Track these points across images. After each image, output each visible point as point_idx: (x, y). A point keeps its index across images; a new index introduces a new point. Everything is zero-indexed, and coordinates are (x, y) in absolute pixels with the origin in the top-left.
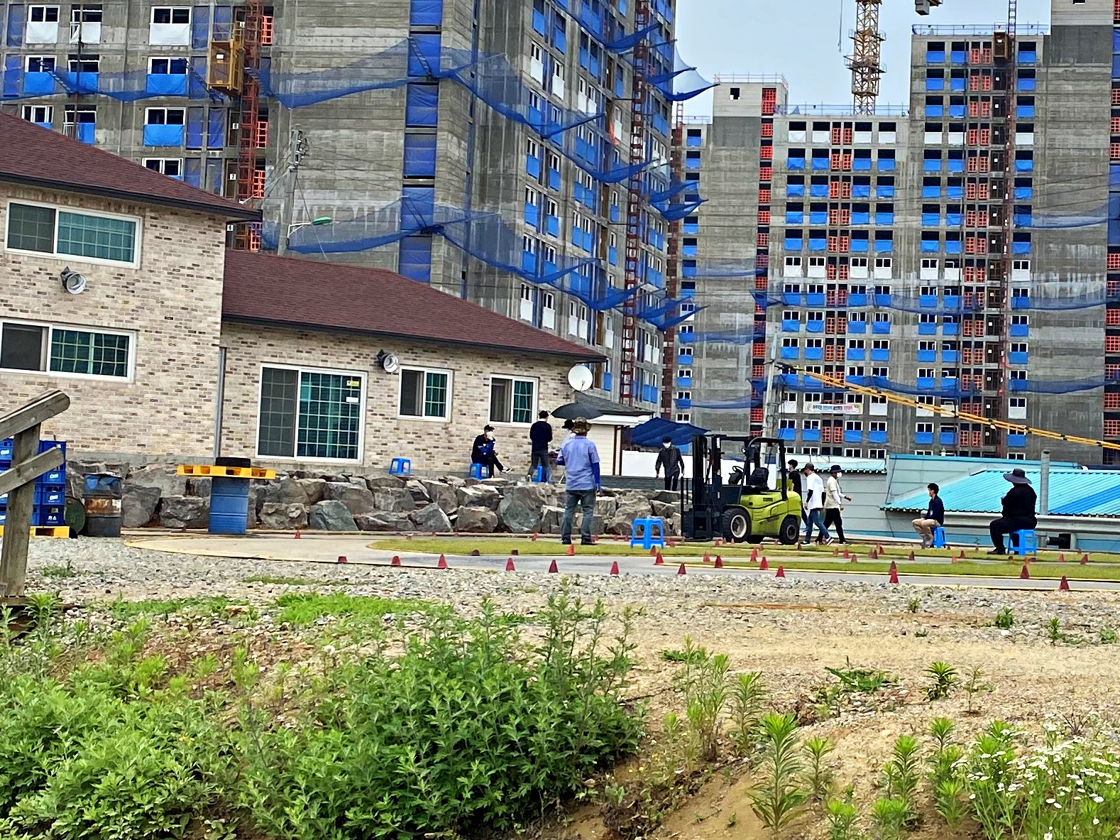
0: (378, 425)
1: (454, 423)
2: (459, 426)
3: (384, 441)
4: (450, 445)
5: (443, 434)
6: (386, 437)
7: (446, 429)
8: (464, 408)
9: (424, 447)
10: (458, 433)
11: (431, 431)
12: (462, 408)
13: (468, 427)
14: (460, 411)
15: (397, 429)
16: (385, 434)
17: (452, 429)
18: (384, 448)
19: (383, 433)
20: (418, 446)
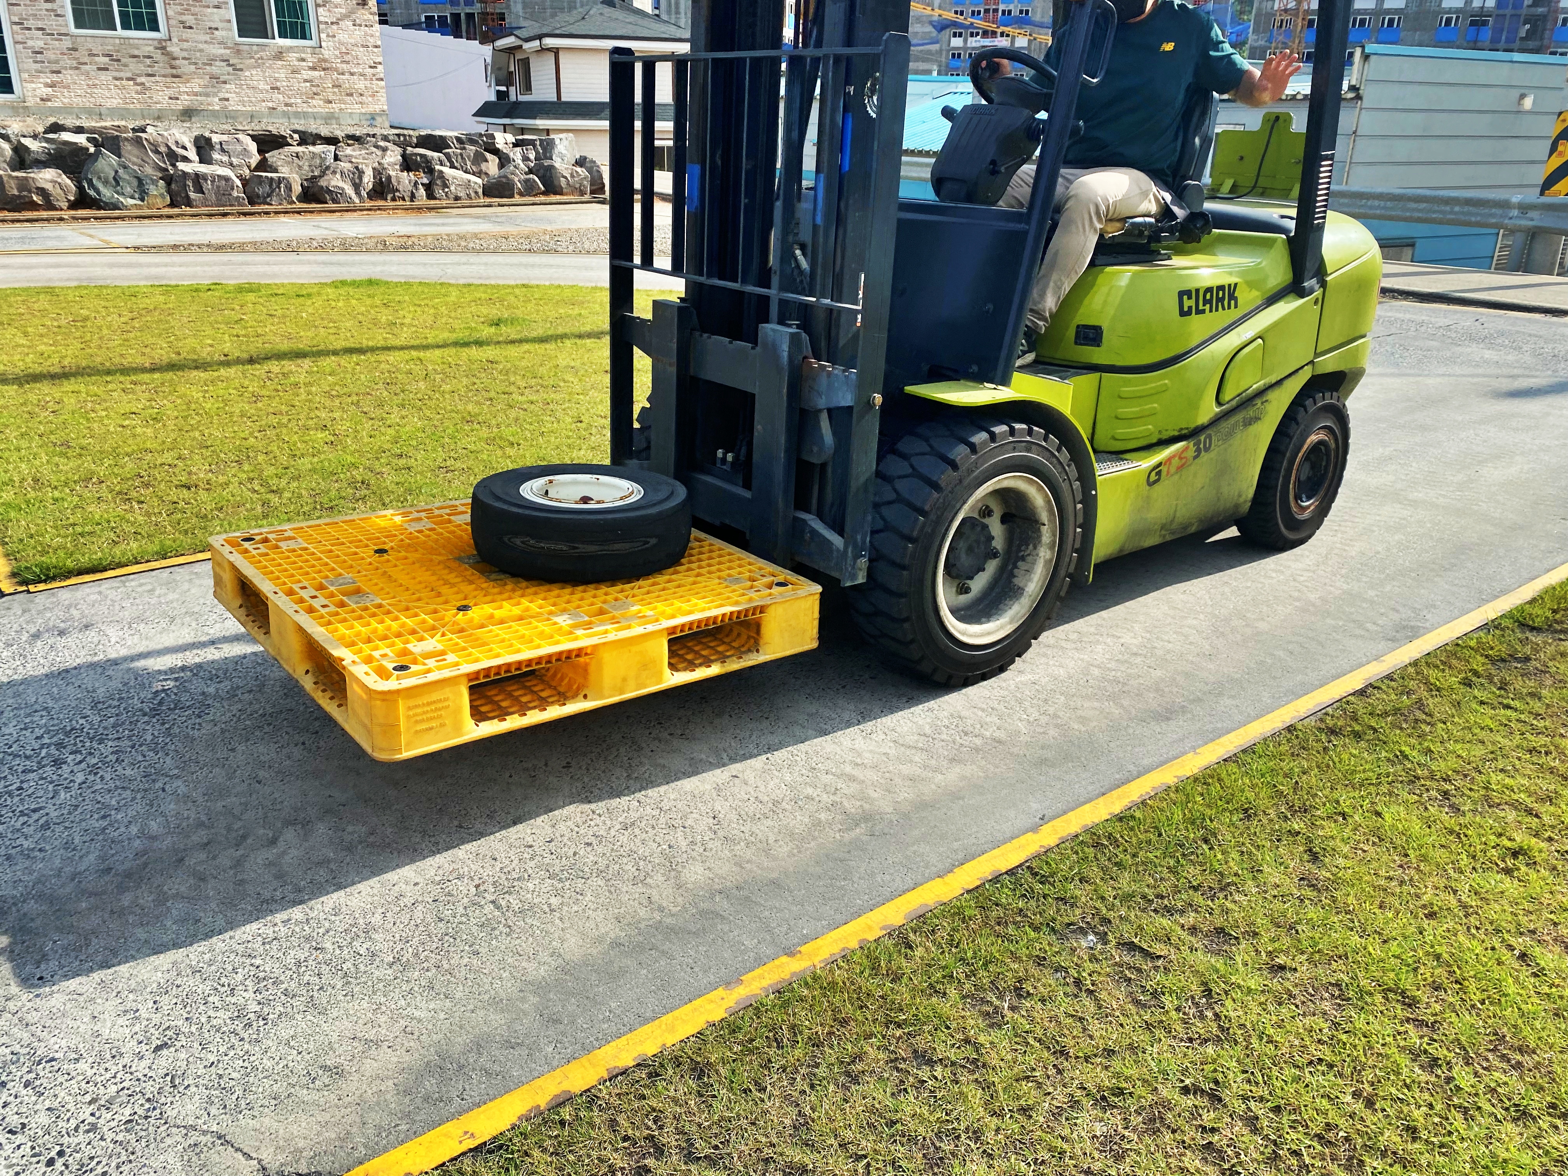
0: (39, 44)
1: (175, 40)
2: (185, 45)
3: (55, 67)
4: (174, 71)
5: (158, 56)
6: (57, 62)
7: (164, 48)
8: (189, 19)
9: (129, 75)
10: (185, 54)
11: (136, 53)
12: (184, 18)
13: (201, 46)
14: (182, 22)
15: (75, 49)
16: (53, 57)
17: (174, 49)
18: (55, 78)
19: (50, 55)
20: (117, 74)
